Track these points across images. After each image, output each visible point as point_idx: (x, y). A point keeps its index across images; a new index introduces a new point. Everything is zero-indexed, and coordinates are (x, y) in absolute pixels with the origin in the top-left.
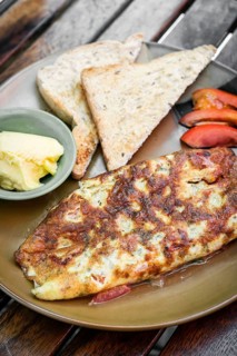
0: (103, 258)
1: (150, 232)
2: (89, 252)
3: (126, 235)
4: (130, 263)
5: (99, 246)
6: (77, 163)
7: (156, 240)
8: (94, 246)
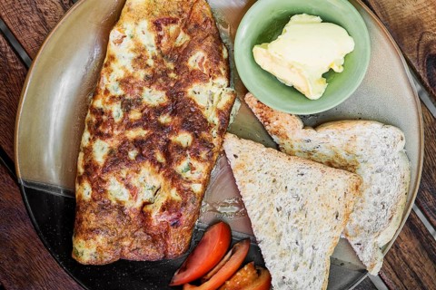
0: (134, 55)
1: (127, 111)
2: (152, 50)
3: (141, 89)
4: (112, 74)
5: (151, 62)
6: (258, 101)
7: (116, 110)
8: (154, 58)
